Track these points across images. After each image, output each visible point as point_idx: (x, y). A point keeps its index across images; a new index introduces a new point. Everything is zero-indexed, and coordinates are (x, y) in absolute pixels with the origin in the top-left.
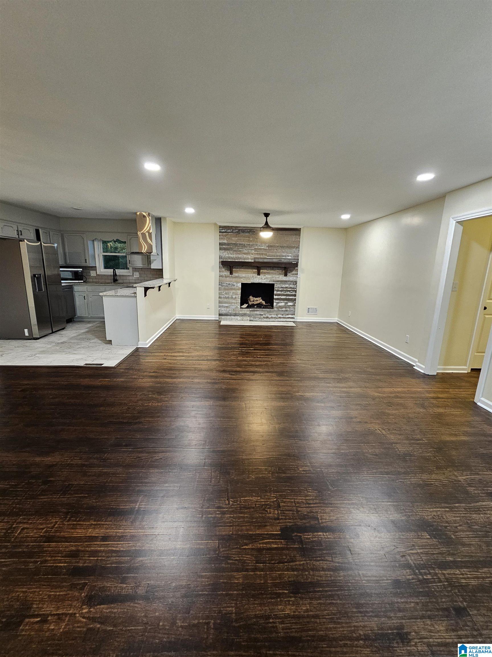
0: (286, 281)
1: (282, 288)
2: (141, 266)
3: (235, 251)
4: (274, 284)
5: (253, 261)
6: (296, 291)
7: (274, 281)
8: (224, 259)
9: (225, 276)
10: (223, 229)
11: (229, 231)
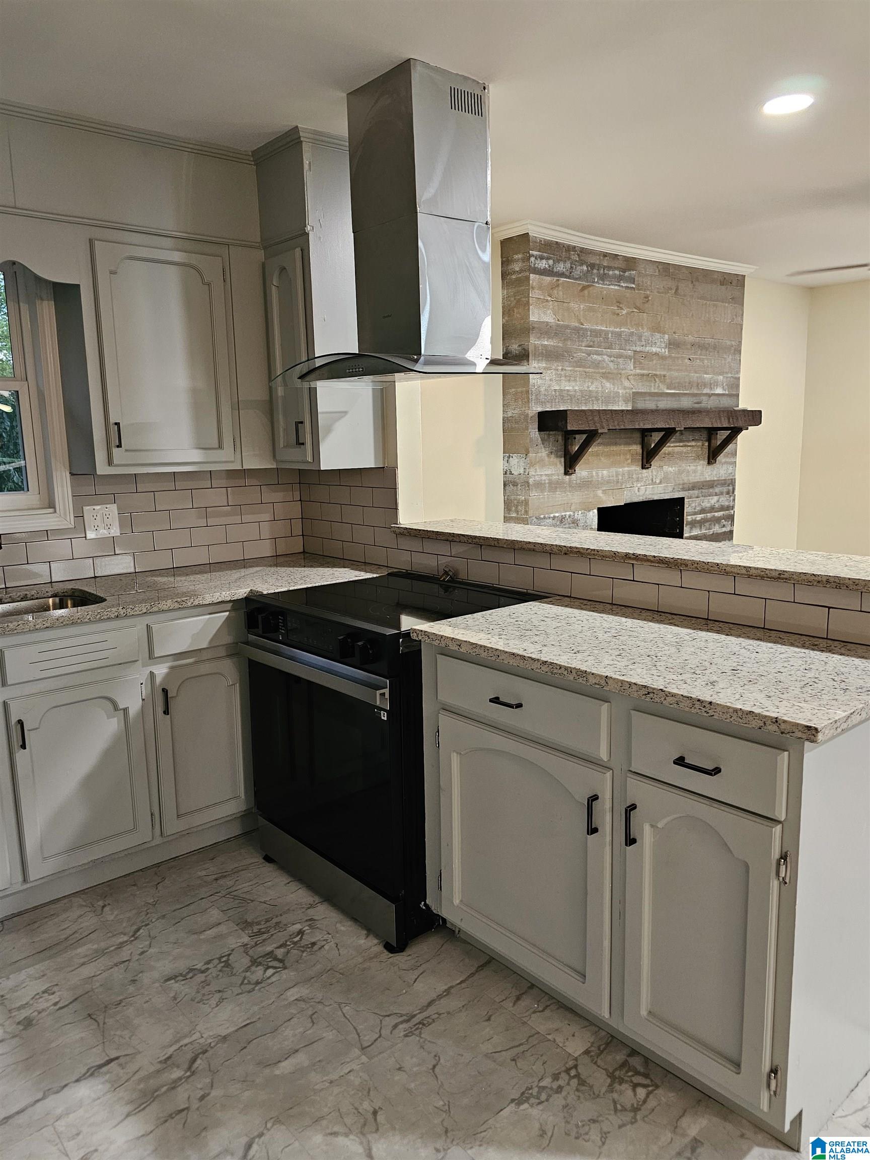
0: (711, 484)
1: (703, 511)
2: (195, 456)
3: (580, 363)
4: (682, 500)
5: (630, 408)
6: (731, 518)
7: (683, 489)
8: (543, 403)
9: (550, 483)
10: (542, 258)
11: (561, 267)
